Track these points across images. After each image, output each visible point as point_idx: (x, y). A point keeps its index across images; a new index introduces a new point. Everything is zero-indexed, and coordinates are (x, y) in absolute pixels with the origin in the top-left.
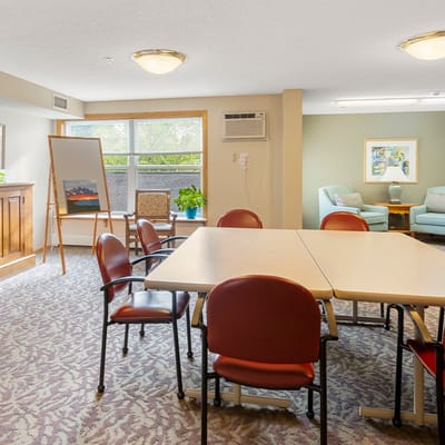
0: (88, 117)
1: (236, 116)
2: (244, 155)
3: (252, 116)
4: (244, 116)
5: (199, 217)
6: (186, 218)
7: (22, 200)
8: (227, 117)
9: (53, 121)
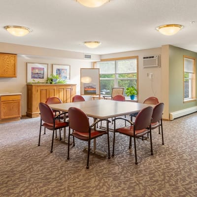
0: (102, 60)
1: (147, 58)
2: (152, 74)
3: (153, 57)
4: (150, 57)
5: (135, 99)
6: (130, 99)
7: (71, 89)
8: (144, 58)
9: (92, 62)
